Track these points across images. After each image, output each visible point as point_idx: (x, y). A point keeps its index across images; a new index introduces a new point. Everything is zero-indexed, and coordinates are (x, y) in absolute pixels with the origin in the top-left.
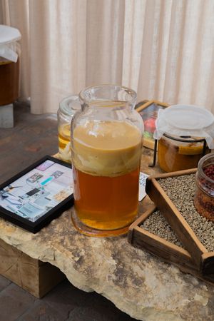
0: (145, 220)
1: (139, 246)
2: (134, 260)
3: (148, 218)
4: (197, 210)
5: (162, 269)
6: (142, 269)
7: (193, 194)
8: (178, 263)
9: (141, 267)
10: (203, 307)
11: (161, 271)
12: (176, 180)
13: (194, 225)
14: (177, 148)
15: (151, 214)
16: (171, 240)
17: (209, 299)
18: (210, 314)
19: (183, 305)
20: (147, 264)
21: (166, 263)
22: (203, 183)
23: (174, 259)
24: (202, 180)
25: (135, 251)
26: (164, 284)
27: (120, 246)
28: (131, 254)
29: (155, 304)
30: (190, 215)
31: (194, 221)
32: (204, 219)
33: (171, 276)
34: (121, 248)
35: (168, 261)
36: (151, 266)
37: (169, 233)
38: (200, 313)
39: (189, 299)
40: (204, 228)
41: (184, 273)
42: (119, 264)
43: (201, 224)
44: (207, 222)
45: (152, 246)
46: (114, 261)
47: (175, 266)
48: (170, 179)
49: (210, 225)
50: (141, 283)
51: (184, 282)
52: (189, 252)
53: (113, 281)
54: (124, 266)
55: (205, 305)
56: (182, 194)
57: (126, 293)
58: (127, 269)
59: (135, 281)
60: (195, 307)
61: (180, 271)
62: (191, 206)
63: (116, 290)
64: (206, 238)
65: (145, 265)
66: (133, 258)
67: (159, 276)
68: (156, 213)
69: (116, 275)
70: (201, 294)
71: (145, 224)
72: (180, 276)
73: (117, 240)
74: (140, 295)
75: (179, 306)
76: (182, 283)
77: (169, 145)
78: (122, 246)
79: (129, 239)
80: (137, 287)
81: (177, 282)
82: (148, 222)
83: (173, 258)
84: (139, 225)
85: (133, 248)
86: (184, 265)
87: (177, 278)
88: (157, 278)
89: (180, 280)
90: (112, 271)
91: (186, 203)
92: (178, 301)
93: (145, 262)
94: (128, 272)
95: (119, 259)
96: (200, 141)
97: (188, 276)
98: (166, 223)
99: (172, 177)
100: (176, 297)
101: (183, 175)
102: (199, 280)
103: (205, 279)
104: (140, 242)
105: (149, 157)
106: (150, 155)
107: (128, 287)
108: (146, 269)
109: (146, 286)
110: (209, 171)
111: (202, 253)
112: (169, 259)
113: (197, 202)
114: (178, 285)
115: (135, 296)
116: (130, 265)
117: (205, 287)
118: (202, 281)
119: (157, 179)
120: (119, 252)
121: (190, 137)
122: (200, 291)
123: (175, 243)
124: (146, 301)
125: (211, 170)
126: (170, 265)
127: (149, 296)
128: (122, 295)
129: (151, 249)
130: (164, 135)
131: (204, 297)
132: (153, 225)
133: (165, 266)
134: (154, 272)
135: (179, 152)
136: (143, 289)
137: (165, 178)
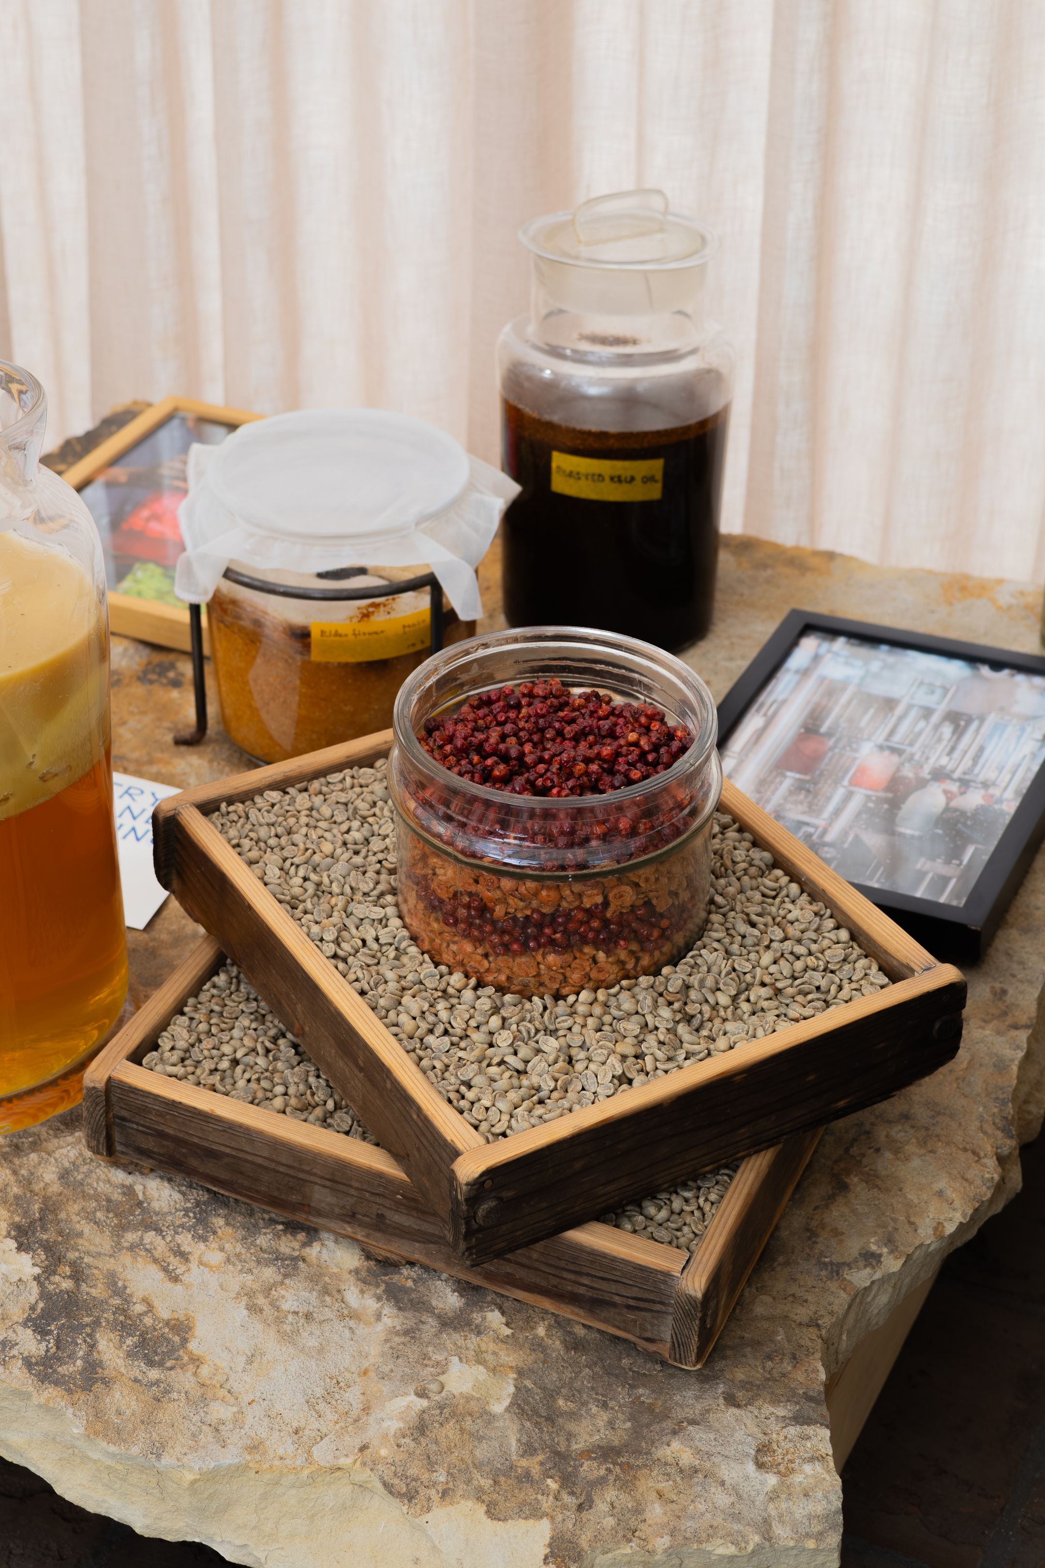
0: (163, 1025)
1: (147, 1163)
2: (131, 1237)
3: (179, 1010)
4: (414, 938)
5: (278, 1257)
6: (176, 1279)
7: (392, 858)
8: (351, 1217)
9: (165, 1270)
10: (489, 1418)
11: (269, 1273)
12: (303, 801)
13: (404, 1018)
14: (302, 636)
15: (195, 990)
16: (305, 1108)
17: (520, 1373)
18: (529, 1450)
19: (394, 1425)
20: (197, 1249)
21: (292, 1227)
22: (426, 804)
23: (330, 1199)
24: (421, 786)
25: (129, 1191)
26: (288, 1338)
27: (49, 1175)
28: (110, 1206)
29: (253, 1448)
30: (385, 969)
31: (406, 999)
32: (457, 979)
33: (326, 1291)
34: (56, 1188)
35: (300, 1217)
36: (215, 1257)
37: (293, 1077)
38: (482, 1452)
39: (422, 1394)
40: (458, 1026)
41: (387, 1265)
42: (49, 1271)
43: (441, 1005)
44: (468, 994)
45: (211, 1154)
46: (25, 1259)
47: (340, 1237)
48: (274, 796)
49: (484, 1004)
50: (172, 1352)
51: (388, 1310)
52: (398, 1157)
53: (28, 1363)
54: (78, 1275)
55: (498, 1407)
56: (340, 868)
57: (99, 1414)
58: (97, 1291)
59: (143, 1342)
60: (450, 1431)
61: (368, 1257)
62: (383, 922)
63: (45, 1408)
64: (468, 1072)
65: (184, 1256)
66: (123, 1228)
67: (261, 1301)
68: (221, 979)
69: (42, 1332)
70: (480, 1360)
71: (165, 1043)
72: (365, 1280)
73: (35, 1146)
74: (170, 1411)
75: (372, 1434)
76: (378, 1317)
77: (258, 623)
78: (64, 1175)
79: (93, 1136)
80: (154, 1374)
81: (354, 1315)
82: (179, 1030)
83: (321, 1196)
84: (136, 1058)
85: (119, 1176)
86: (380, 1225)
87: (353, 1296)
88: (254, 1309)
89: (371, 1304)
90: (17, 1313)
91: (360, 910)
92: (366, 1409)
93: (185, 1240)
94: (100, 1304)
95: (48, 1248)
96: (413, 586)
97: (406, 1277)
98: (274, 1025)
99: (282, 785)
100: (353, 1397)
101: (338, 768)
102: (464, 1288)
103: (489, 1276)
104: (149, 1144)
105: (175, 694)
106: (176, 684)
107: (107, 1382)
108: (194, 1274)
109: (197, 1361)
110: (450, 739)
111: (456, 1154)
112: (304, 1206)
113: (412, 901)
114: (361, 1330)
115: (148, 1421)
116: (109, 1264)
117: (495, 1318)
118: (477, 1289)
119: (207, 808)
120: (50, 1208)
121: (362, 571)
122: (473, 1341)
123: (324, 1122)
124: (207, 1437)
125: (462, 731)
126: (312, 1233)
127: (220, 1411)
128: (77, 1430)
129: (210, 1167)
130: (228, 574)
131: (494, 1370)
132: (207, 1043)
133: (288, 1245)
134: (236, 1280)
135: (316, 656)
136: (183, 1380)
137: (246, 797)
